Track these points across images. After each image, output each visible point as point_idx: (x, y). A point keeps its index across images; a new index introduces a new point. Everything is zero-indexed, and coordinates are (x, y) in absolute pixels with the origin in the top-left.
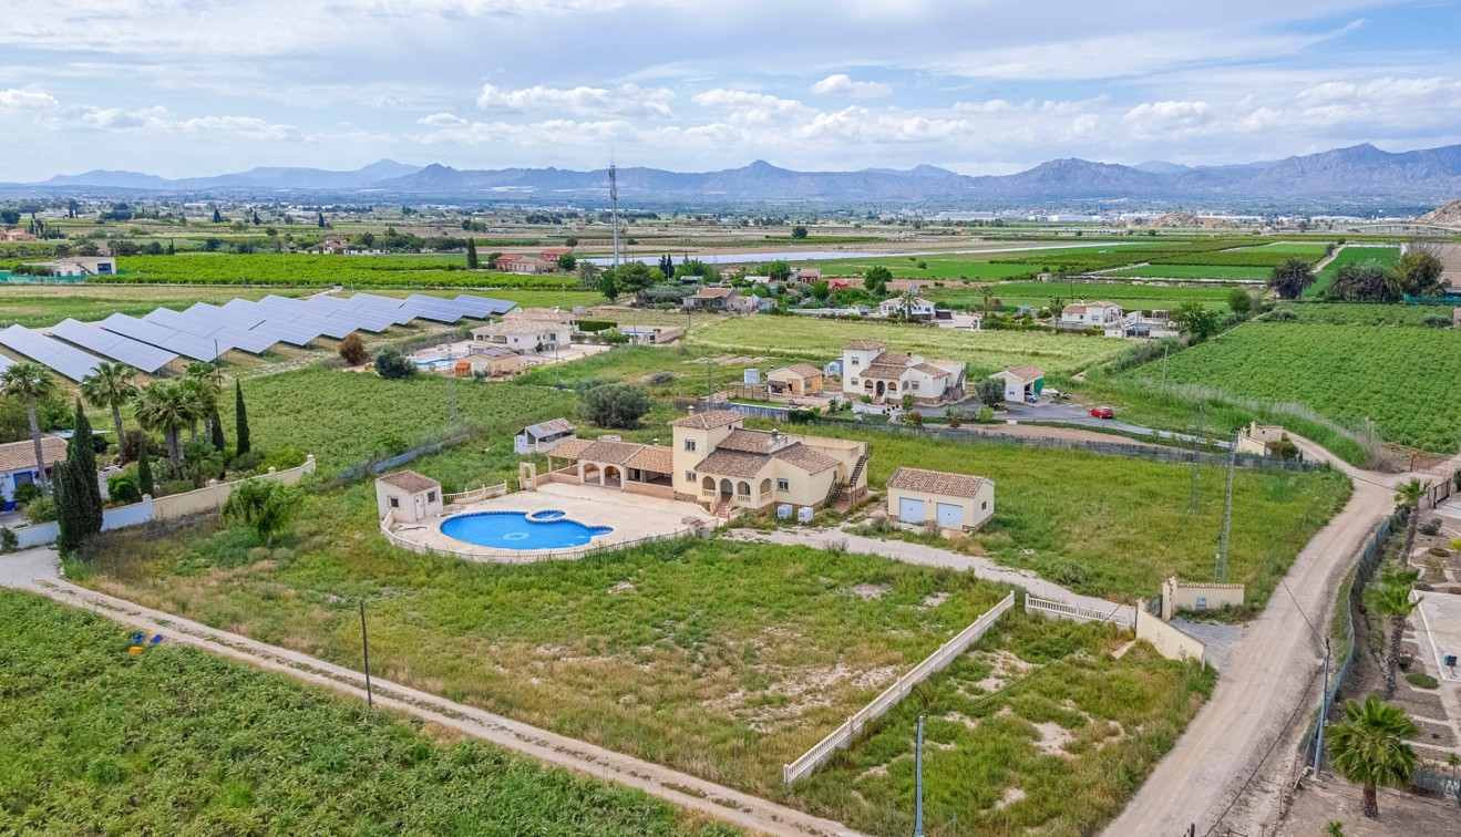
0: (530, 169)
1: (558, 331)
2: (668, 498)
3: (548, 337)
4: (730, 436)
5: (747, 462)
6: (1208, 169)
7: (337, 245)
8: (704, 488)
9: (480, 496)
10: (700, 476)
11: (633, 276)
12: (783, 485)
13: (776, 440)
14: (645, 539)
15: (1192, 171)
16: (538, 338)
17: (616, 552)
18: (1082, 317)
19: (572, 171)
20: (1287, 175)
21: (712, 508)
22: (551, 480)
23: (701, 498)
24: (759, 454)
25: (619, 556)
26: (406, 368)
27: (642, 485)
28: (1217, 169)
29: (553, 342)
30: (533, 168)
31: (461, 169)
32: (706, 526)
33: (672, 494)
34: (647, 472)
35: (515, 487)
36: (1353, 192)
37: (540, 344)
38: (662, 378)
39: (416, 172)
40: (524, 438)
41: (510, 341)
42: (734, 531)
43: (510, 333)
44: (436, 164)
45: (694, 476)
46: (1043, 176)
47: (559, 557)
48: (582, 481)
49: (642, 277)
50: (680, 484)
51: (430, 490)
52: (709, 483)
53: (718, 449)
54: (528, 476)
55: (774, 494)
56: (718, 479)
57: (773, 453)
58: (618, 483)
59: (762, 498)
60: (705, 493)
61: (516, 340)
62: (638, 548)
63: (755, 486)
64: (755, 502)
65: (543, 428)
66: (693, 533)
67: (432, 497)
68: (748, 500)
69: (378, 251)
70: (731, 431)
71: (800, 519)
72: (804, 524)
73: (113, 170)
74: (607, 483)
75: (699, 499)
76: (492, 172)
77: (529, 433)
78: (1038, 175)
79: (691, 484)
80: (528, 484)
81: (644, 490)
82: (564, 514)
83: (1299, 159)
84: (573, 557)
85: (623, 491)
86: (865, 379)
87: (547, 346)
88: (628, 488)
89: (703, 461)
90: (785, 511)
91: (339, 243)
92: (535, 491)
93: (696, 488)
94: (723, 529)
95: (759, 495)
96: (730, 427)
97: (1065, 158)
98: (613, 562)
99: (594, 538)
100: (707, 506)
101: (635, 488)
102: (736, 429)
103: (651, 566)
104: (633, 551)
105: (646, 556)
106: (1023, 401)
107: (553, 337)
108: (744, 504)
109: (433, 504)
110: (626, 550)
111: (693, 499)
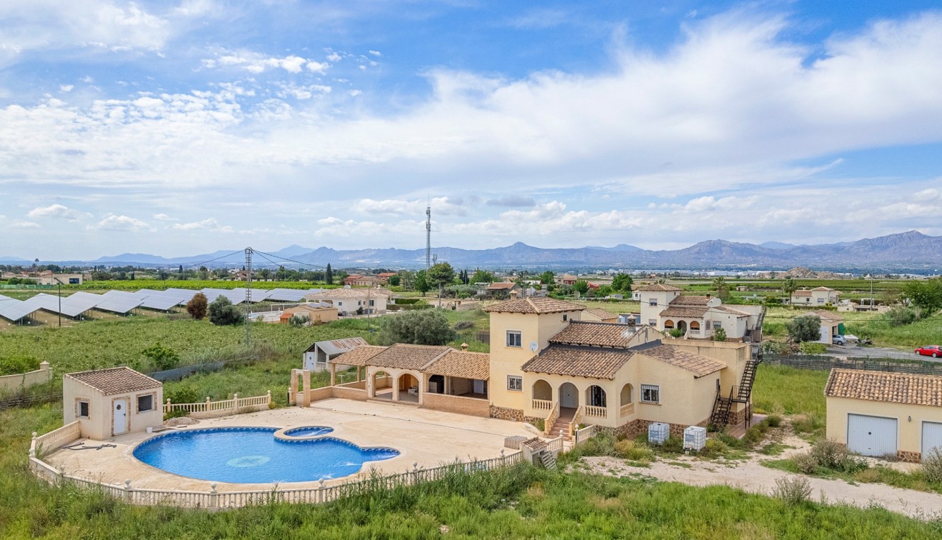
0: (379, 249)
1: (376, 298)
2: (481, 415)
3: (368, 303)
4: (565, 330)
5: (599, 360)
6: (808, 247)
7: (244, 277)
8: (535, 397)
9: (228, 410)
10: (529, 381)
11: (440, 273)
12: (650, 395)
13: (634, 331)
14: (452, 467)
15: (798, 248)
16: (359, 303)
17: (400, 489)
18: (808, 300)
19: (404, 250)
20: (862, 250)
21: (547, 427)
22: (332, 396)
23: (530, 412)
24: (613, 349)
25: (404, 498)
26: (235, 316)
27: (446, 398)
28: (813, 246)
29: (371, 307)
30: (382, 248)
31: (338, 250)
32: (548, 449)
33: (486, 410)
34: (452, 378)
35: (283, 401)
36: (908, 261)
37: (361, 309)
38: (463, 324)
39: (311, 252)
40: (314, 355)
41: (336, 304)
42: (592, 461)
43: (336, 298)
44: (324, 247)
45: (519, 382)
46: (700, 250)
47: (291, 499)
48: (370, 395)
49: (447, 274)
50: (499, 395)
51: (143, 393)
52: (542, 390)
53: (554, 345)
54: (301, 389)
55: (636, 406)
56: (555, 383)
57: (635, 348)
58: (416, 398)
59: (622, 415)
60: (535, 405)
61: (340, 304)
62: (440, 483)
63: (613, 393)
64: (613, 416)
65: (337, 345)
66: (529, 458)
67: (144, 404)
68: (603, 414)
69: (271, 280)
70: (566, 324)
71: (686, 444)
72: (693, 453)
73: (135, 253)
74: (400, 398)
75: (525, 414)
76: (357, 251)
77: (319, 349)
78: (697, 250)
79: (514, 394)
80: (300, 397)
81: (448, 404)
82: (332, 430)
83: (869, 240)
84: (315, 498)
85: (421, 407)
86: (666, 319)
87: (366, 311)
88: (427, 403)
89: (533, 360)
90: (659, 432)
91: (246, 275)
92: (308, 406)
93: (523, 400)
94: (572, 457)
95: (620, 407)
96: (565, 318)
97: (713, 240)
98: (393, 508)
99: (366, 466)
100: (539, 423)
101: (437, 403)
102: (571, 321)
103: (463, 519)
104: (430, 489)
105: (455, 498)
106: (831, 343)
107: (372, 303)
108: (595, 420)
109: (146, 415)
110: (417, 487)
111: (517, 416)
